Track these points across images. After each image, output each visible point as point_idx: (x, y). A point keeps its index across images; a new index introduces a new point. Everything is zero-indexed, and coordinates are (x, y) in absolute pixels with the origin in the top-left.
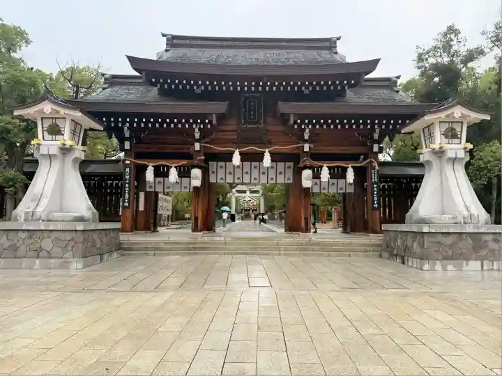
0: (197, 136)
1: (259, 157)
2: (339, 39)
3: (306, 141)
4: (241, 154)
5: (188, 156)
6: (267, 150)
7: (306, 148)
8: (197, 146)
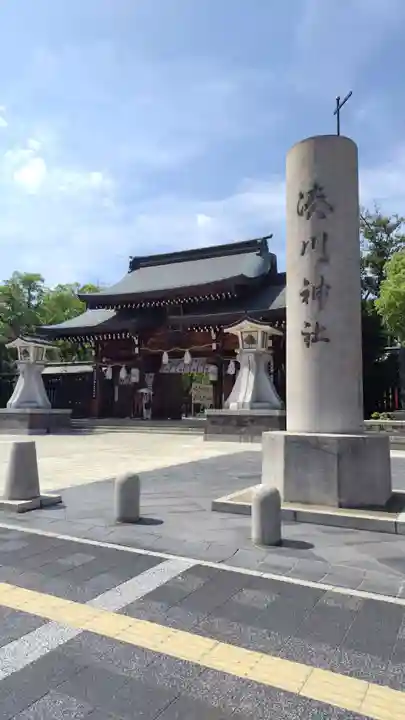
0: (137, 342)
1: (181, 355)
2: (271, 237)
3: (214, 341)
4: (169, 354)
5: (132, 357)
6: (187, 350)
7: (214, 346)
8: (137, 350)
